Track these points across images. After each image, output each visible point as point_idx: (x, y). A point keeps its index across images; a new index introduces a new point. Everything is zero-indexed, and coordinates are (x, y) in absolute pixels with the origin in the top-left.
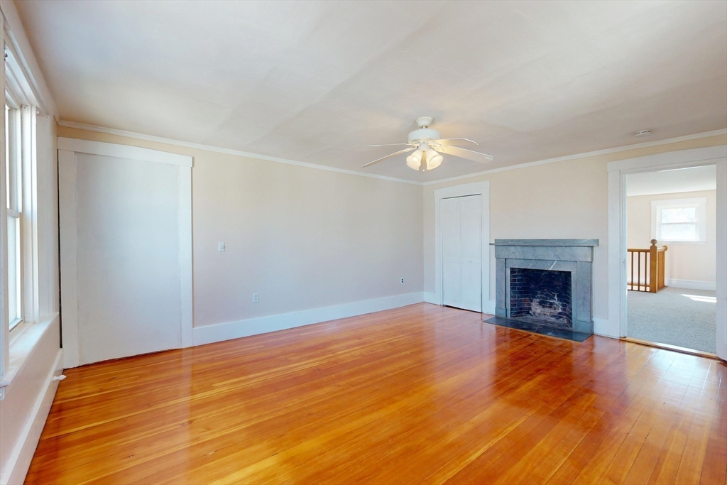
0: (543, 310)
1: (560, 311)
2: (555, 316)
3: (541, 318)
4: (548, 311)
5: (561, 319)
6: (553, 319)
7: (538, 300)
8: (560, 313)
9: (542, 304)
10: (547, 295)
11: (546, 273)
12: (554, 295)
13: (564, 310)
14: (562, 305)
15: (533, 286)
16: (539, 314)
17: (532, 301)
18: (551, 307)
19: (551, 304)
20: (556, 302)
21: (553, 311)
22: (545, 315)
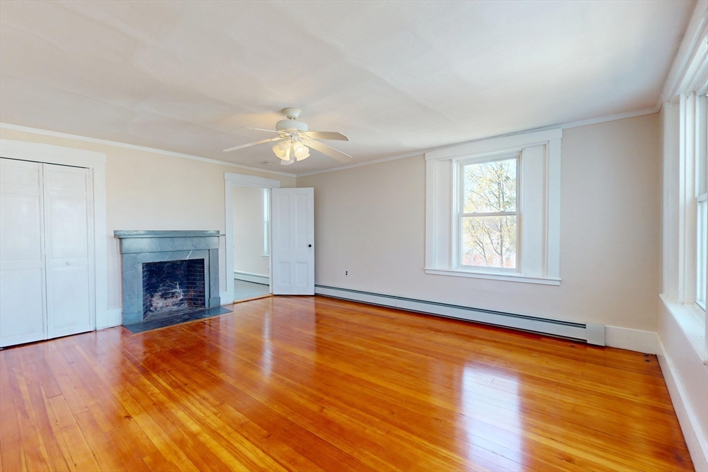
0: (165, 302)
1: (182, 297)
2: (177, 304)
3: (163, 311)
4: (170, 301)
5: (183, 305)
6: (175, 308)
7: (160, 293)
8: (181, 300)
9: (164, 296)
10: (170, 286)
11: (169, 264)
12: (176, 284)
13: (185, 295)
14: (184, 292)
15: (154, 280)
16: (161, 308)
17: (152, 296)
18: (172, 297)
19: (173, 293)
20: (178, 290)
21: (174, 300)
22: (167, 306)
